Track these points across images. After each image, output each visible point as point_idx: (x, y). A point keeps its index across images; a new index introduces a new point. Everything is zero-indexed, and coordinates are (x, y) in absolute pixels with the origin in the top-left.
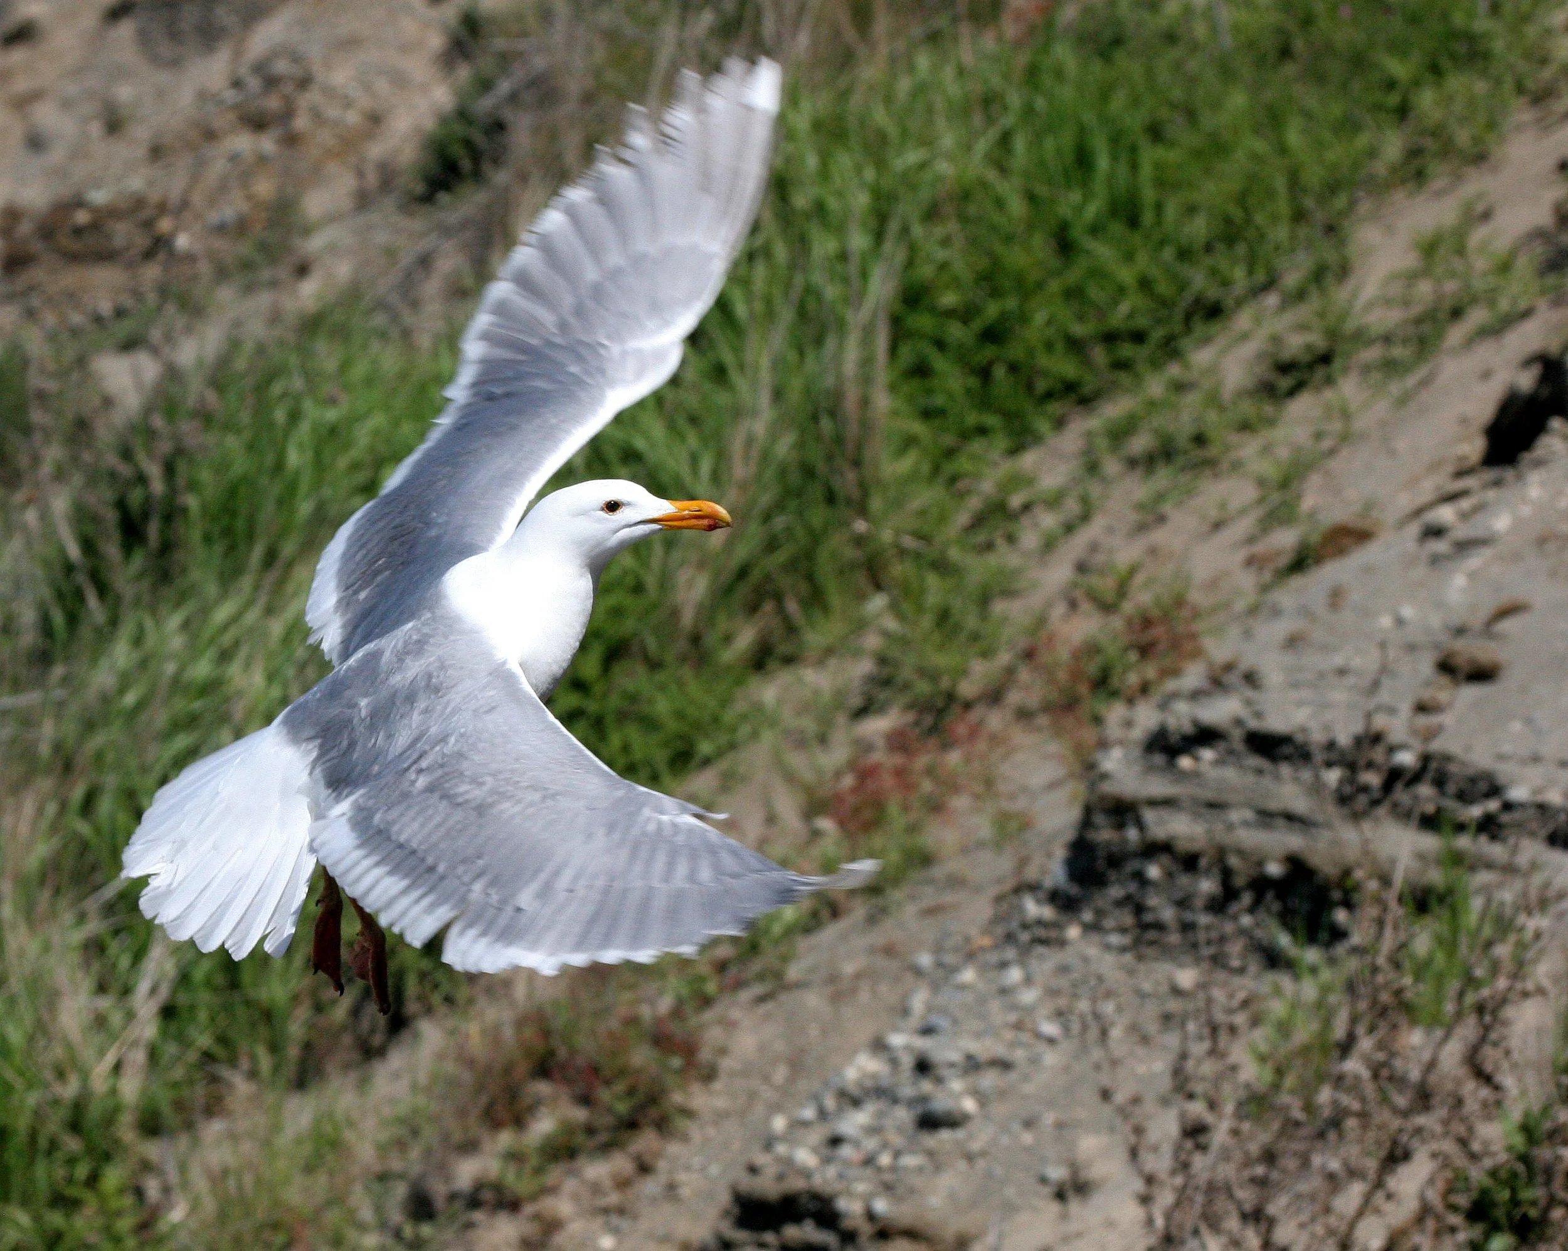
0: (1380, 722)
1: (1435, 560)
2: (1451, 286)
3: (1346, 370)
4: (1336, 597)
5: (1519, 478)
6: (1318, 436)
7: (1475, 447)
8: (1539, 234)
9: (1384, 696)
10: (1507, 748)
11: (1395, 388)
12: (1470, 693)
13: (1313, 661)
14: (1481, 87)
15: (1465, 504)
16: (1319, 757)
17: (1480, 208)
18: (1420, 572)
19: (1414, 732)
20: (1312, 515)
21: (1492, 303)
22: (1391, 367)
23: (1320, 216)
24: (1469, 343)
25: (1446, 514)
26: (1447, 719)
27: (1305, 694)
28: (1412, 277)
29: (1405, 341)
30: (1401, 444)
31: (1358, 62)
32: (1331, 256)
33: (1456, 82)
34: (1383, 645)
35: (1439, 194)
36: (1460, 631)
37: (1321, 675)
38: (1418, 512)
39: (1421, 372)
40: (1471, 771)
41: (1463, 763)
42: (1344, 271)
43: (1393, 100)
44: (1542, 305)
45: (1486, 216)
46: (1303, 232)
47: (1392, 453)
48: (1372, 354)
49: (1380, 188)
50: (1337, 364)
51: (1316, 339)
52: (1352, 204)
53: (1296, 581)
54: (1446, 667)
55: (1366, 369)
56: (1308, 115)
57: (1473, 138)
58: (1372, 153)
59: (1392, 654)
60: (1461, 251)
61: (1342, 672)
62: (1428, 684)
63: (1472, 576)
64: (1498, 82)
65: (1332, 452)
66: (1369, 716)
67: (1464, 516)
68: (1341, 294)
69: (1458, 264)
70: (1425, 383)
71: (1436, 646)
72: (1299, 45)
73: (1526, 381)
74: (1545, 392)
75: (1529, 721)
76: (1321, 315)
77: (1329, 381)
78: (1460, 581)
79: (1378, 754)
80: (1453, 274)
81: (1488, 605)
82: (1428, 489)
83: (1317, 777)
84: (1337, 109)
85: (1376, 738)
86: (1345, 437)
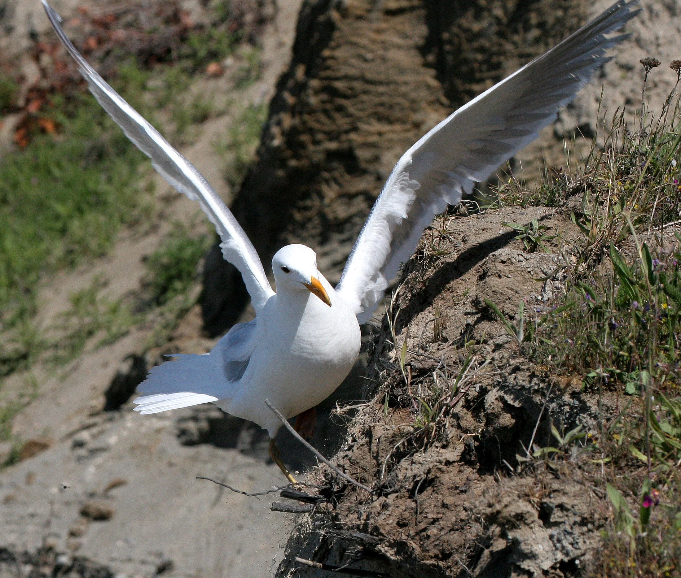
0: (51, 541)
1: (79, 459)
2: (87, 320)
3: (35, 362)
4: (30, 478)
5: (122, 417)
6: (21, 396)
7: (99, 402)
8: (132, 293)
9: (54, 528)
10: (114, 555)
11: (60, 371)
12: (97, 526)
13: (18, 510)
14: (102, 219)
15: (94, 430)
16: (20, 559)
17: (102, 280)
18: (72, 465)
19: (68, 546)
20: (18, 436)
21: (108, 329)
22: (58, 361)
23: (22, 284)
24: (97, 348)
25: (85, 435)
26: (84, 540)
27: (14, 527)
28: (68, 315)
29: (65, 348)
30: (62, 400)
31: (41, 206)
32: (27, 304)
33: (90, 216)
34: (52, 503)
35: (82, 273)
36: (92, 495)
37: (22, 517)
38: (71, 434)
39: (73, 363)
40: (97, 566)
41: (94, 562)
42: (34, 312)
43: (58, 225)
44: (133, 329)
45: (106, 284)
46: (13, 292)
47: (58, 404)
48: (48, 354)
49: (52, 270)
50: (31, 359)
51: (20, 347)
52: (39, 278)
53: (10, 470)
54: (85, 513)
55: (46, 362)
56: (15, 232)
57: (99, 245)
58: (48, 252)
59: (57, 507)
60: (92, 302)
61: (32, 516)
62: (76, 522)
63: (98, 467)
64: (111, 217)
65: (28, 404)
66: (44, 539)
67: (94, 437)
68: (32, 324)
69: (91, 309)
70: (75, 368)
71: (80, 503)
72: (11, 197)
73: (125, 368)
74: (135, 374)
75: (126, 541)
76: (22, 334)
77: (27, 368)
78: (92, 469)
79: (50, 558)
80: (89, 314)
81: (106, 482)
82: (76, 423)
83: (19, 569)
84: (30, 230)
85: (50, 549)
86: (35, 397)
